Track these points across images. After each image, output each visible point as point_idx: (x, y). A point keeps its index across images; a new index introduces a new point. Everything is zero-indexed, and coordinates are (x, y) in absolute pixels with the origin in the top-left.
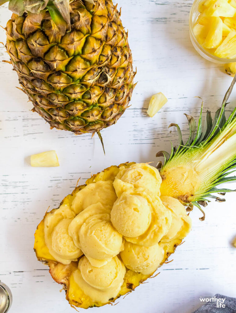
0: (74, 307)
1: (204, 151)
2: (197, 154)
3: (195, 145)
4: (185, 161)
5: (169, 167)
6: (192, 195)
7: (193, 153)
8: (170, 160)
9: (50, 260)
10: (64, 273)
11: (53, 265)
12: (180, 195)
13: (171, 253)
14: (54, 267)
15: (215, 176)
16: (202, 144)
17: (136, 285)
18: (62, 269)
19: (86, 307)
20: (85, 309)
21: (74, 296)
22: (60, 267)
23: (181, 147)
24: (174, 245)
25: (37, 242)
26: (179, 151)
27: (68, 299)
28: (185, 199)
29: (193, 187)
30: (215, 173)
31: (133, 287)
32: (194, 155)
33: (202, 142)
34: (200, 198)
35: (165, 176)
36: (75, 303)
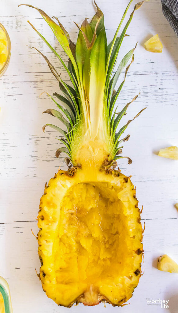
0: (124, 305)
1: (83, 121)
2: (82, 128)
3: (74, 125)
4: (80, 140)
5: (75, 156)
6: (108, 156)
7: (78, 130)
8: (70, 150)
9: (77, 298)
10: (94, 295)
11: (82, 299)
12: (101, 164)
13: (137, 204)
14: (84, 299)
15: (108, 128)
16: (78, 118)
17: (141, 247)
18: (90, 294)
19: (131, 296)
20: (131, 297)
21: (116, 299)
22: (87, 295)
23: (68, 136)
24: (133, 197)
25: (55, 299)
26: (69, 139)
27: (115, 305)
28: (107, 163)
29: (104, 150)
30: (106, 127)
31: (141, 250)
32: (81, 130)
33: (76, 117)
34: (115, 152)
35: (79, 164)
36: (122, 302)
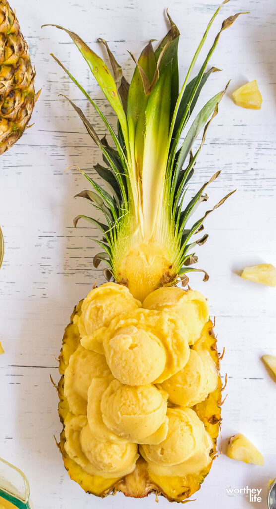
0: (187, 501)
1: (133, 213)
2: (130, 223)
3: (118, 217)
4: (127, 242)
5: (119, 266)
6: (170, 267)
7: (124, 226)
8: (112, 257)
9: (114, 484)
10: (140, 482)
11: (122, 486)
12: (159, 280)
13: (215, 344)
14: (125, 487)
15: (170, 224)
16: (124, 208)
17: (219, 412)
18: (135, 479)
19: (197, 488)
20: (198, 490)
21: (174, 491)
22: (130, 481)
23: (108, 234)
24: (208, 334)
25: (82, 482)
26: (110, 240)
27: (172, 500)
28: (168, 279)
29: (163, 258)
30: (167, 222)
31: (218, 417)
32: (128, 227)
33: (122, 206)
34: (180, 262)
35: (125, 279)
36: (183, 497)
